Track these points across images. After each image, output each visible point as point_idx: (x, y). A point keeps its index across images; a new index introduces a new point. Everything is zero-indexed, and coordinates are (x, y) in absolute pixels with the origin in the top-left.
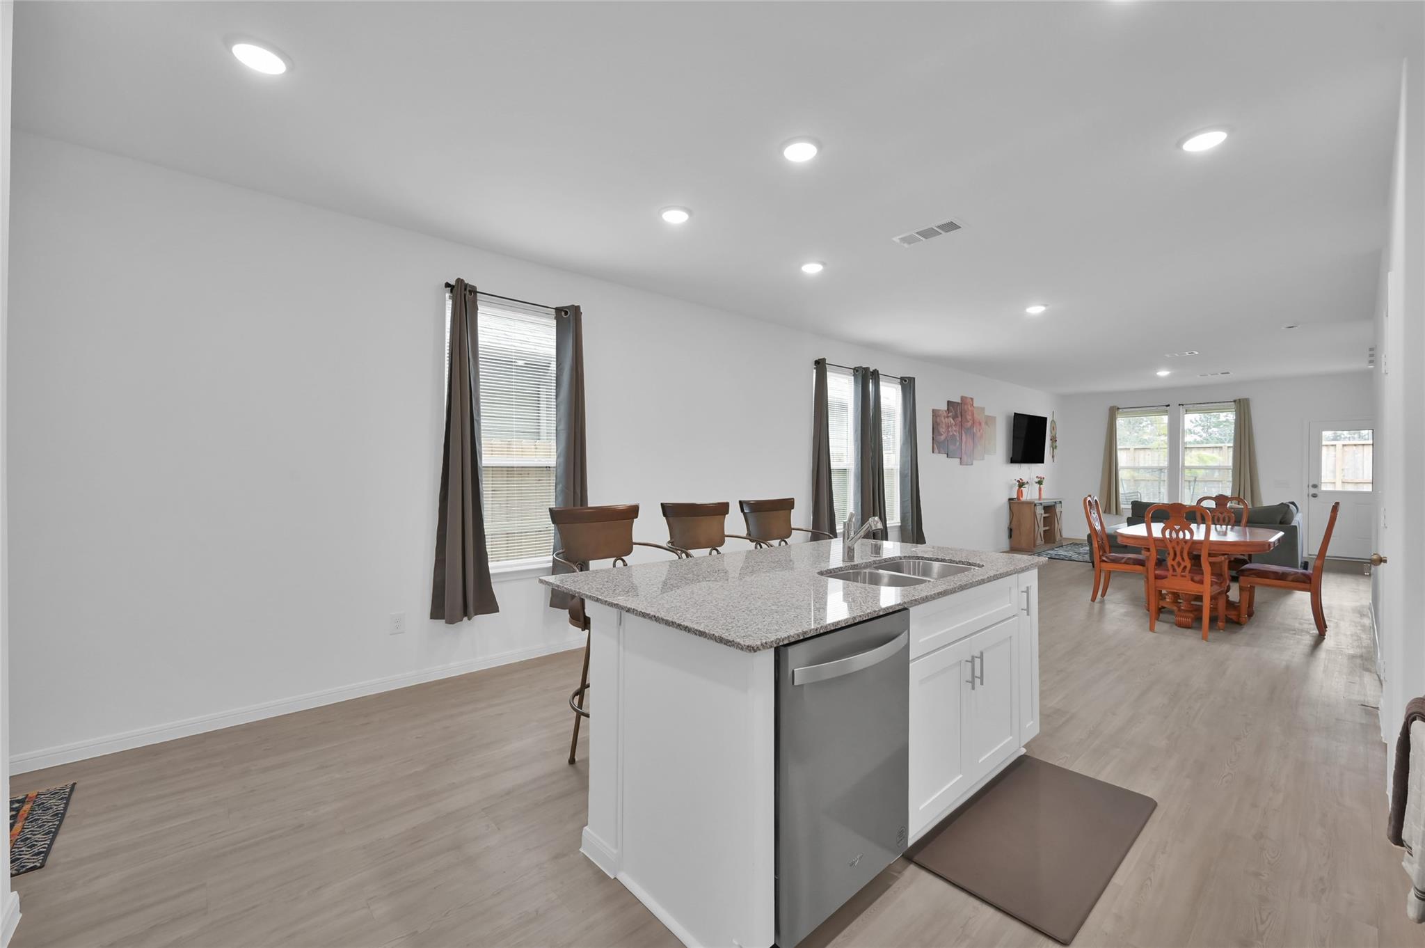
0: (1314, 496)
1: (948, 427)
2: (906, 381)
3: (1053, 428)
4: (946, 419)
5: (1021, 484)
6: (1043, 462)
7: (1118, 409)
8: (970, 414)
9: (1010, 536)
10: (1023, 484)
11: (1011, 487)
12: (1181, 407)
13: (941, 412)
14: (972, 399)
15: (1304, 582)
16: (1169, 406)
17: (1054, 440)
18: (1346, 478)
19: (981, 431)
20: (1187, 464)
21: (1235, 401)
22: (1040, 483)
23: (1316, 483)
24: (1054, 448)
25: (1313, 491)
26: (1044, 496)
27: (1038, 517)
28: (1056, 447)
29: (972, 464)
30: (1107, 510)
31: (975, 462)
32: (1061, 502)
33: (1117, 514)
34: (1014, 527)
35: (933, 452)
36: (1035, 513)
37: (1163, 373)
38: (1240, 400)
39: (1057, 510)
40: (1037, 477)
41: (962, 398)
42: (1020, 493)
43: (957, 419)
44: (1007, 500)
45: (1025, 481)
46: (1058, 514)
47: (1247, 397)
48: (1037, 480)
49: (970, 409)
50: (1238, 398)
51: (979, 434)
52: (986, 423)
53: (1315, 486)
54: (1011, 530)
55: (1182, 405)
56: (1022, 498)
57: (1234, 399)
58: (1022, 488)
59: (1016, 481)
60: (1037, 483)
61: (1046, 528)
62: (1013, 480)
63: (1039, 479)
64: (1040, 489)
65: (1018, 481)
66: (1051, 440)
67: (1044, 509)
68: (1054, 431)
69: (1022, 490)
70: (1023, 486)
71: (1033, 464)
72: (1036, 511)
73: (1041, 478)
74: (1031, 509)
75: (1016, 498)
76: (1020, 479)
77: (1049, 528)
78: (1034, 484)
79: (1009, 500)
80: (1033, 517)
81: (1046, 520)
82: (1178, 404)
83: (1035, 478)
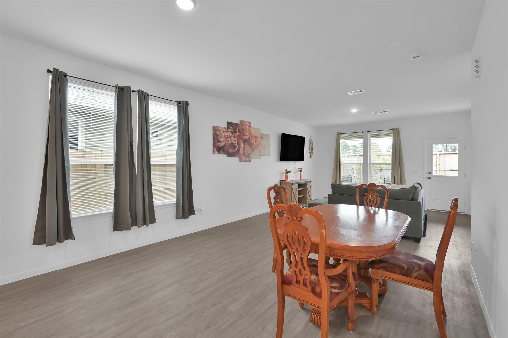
0: (429, 178)
1: (228, 138)
2: (180, 103)
3: (311, 143)
4: (226, 133)
5: (287, 173)
6: (303, 160)
7: (341, 134)
8: (248, 131)
11: (282, 174)
13: (220, 128)
14: (249, 123)
15: (427, 281)
16: (363, 132)
17: (311, 150)
18: (441, 168)
19: (258, 142)
20: (372, 162)
21: (392, 129)
22: (301, 171)
25: (429, 176)
26: (302, 178)
27: (294, 191)
28: (312, 153)
29: (250, 161)
31: (251, 160)
32: (310, 182)
35: (213, 153)
36: (292, 189)
38: (395, 128)
39: (308, 186)
40: (299, 168)
41: (241, 121)
42: (286, 177)
43: (235, 134)
45: (288, 170)
46: (309, 188)
47: (398, 127)
48: (299, 170)
49: (248, 128)
50: (394, 128)
51: (255, 144)
52: (262, 138)
53: (430, 173)
55: (369, 132)
56: (287, 180)
57: (392, 128)
58: (288, 175)
59: (284, 171)
60: (299, 171)
61: (300, 196)
62: (282, 170)
63: (300, 170)
64: (301, 175)
65: (286, 171)
66: (309, 149)
67: (300, 186)
68: (311, 144)
69: (287, 176)
70: (289, 173)
71: (295, 162)
72: (293, 188)
73: (302, 169)
74: (291, 186)
75: (284, 180)
76: (286, 170)
77: (302, 196)
78: (297, 172)
79: (280, 181)
80: (291, 191)
81: (300, 192)
82: (368, 131)
83: (297, 169)
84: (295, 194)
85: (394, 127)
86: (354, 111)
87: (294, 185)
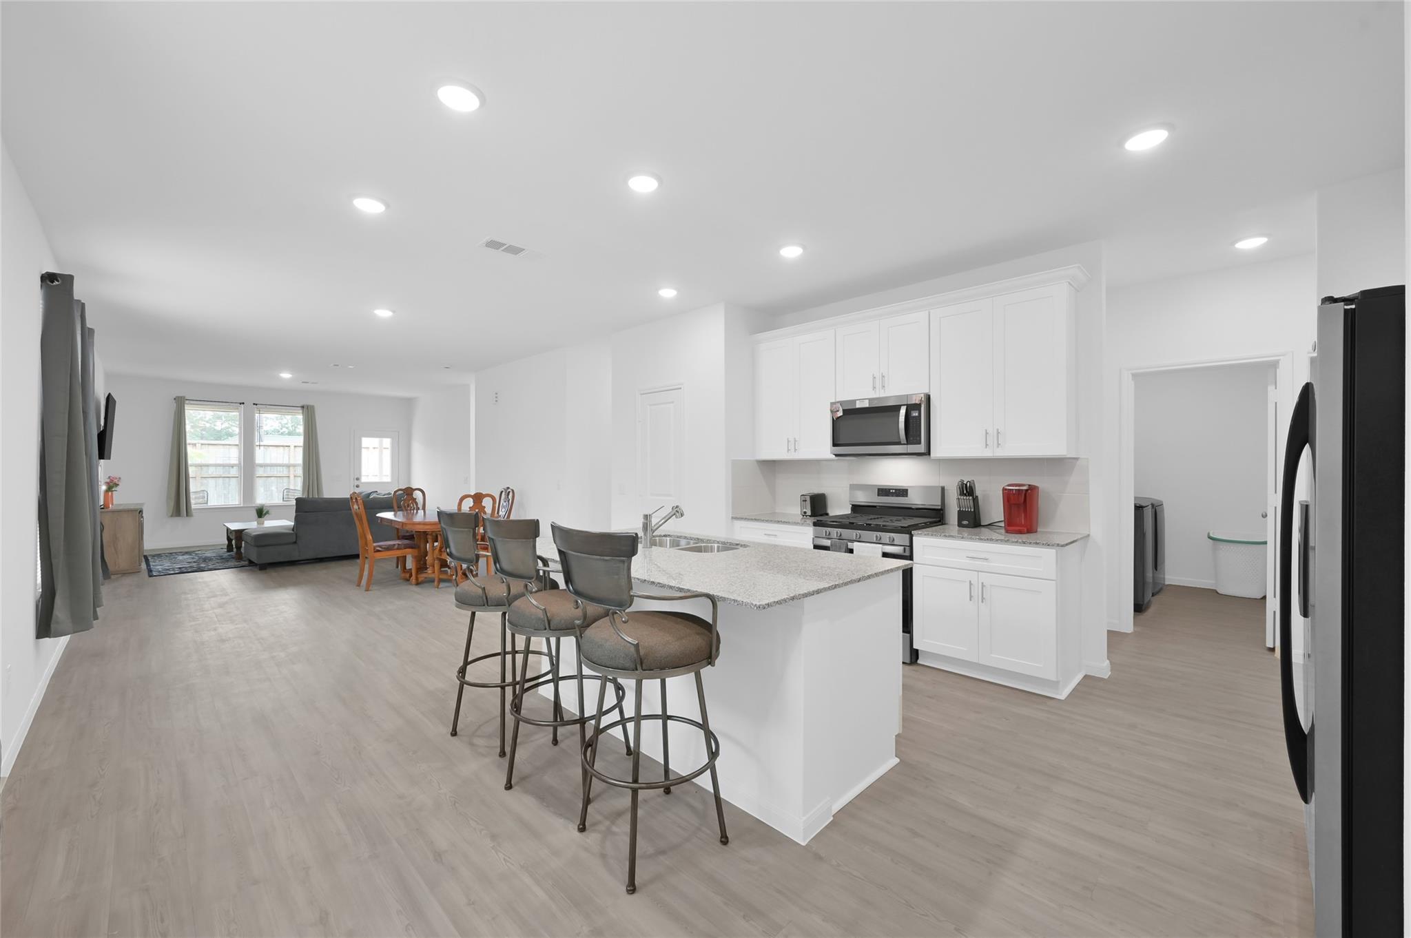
12: (255, 406)
16: (242, 403)
21: (303, 407)
23: (358, 476)
25: (357, 483)
33: (187, 515)
36: (140, 523)
37: (286, 375)
53: (358, 479)
80: (139, 529)
85: (305, 404)
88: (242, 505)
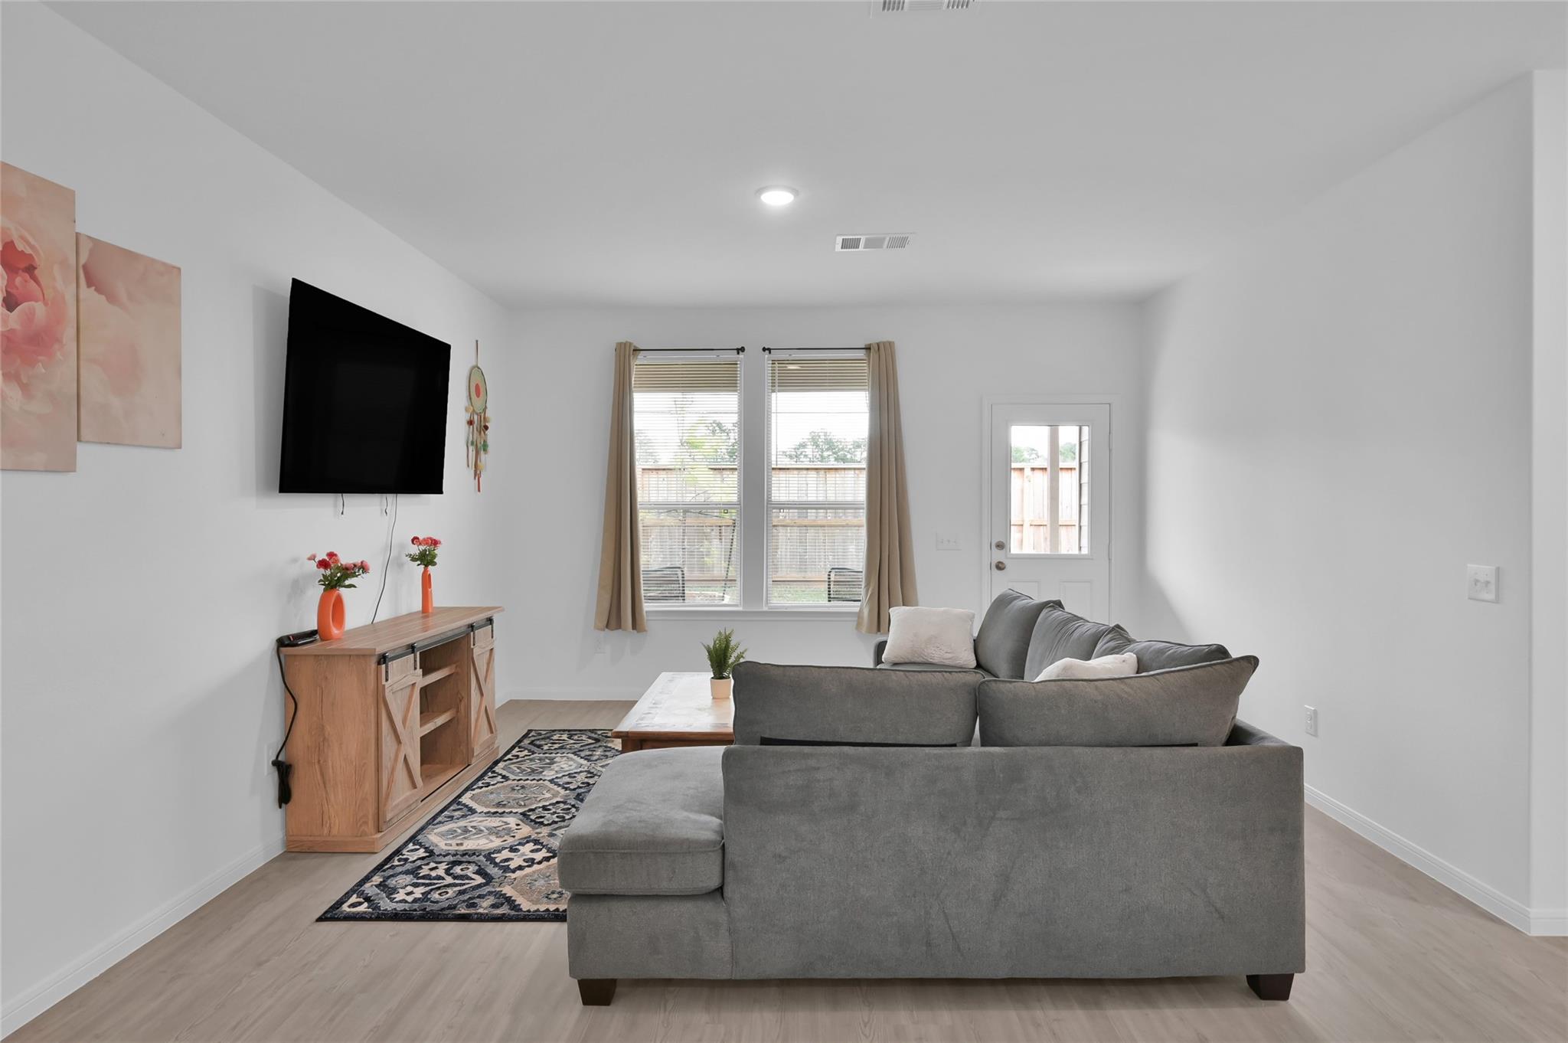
0: (1000, 566)
3: (477, 389)
5: (338, 576)
7: (636, 350)
9: (285, 796)
10: (348, 572)
11: (296, 588)
12: (766, 355)
16: (742, 349)
17: (479, 425)
21: (868, 348)
22: (426, 559)
24: (479, 446)
25: (998, 555)
26: (438, 600)
27: (396, 704)
28: (485, 447)
30: (613, 622)
32: (490, 621)
33: (634, 627)
34: (299, 753)
36: (380, 693)
38: (878, 344)
39: (475, 652)
40: (415, 540)
42: (330, 609)
44: (268, 643)
45: (345, 559)
46: (481, 664)
47: (890, 340)
48: (415, 550)
50: (877, 341)
52: (90, 279)
53: (1000, 546)
54: (284, 770)
55: (769, 350)
56: (335, 631)
57: (869, 343)
58: (343, 591)
59: (314, 564)
60: (414, 559)
61: (430, 727)
62: (295, 560)
63: (422, 548)
64: (426, 580)
65: (323, 564)
66: (470, 423)
67: (430, 658)
68: (478, 394)
69: (339, 603)
70: (347, 582)
71: (391, 497)
72: (387, 684)
73: (435, 543)
74: (372, 678)
75: (313, 633)
76: (331, 555)
77: (440, 720)
78: (400, 565)
79: (283, 643)
80: (373, 712)
81: (429, 700)
82: (764, 349)
83: (402, 546)
84: (404, 722)
85: (872, 339)
86: (777, 199)
87: (394, 665)
88: (740, 609)
